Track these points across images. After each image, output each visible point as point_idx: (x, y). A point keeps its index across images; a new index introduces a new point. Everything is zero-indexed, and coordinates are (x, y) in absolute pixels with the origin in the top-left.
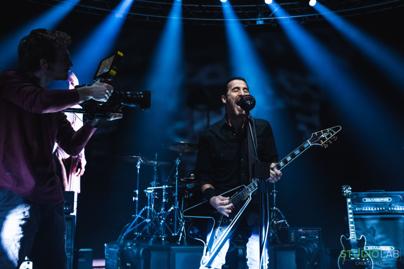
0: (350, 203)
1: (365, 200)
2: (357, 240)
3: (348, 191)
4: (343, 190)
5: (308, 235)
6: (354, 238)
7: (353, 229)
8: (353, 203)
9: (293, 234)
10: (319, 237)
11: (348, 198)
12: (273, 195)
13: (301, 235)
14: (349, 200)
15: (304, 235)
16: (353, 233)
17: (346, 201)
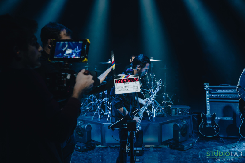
0: (208, 94)
1: (218, 91)
2: (211, 116)
3: (207, 86)
4: (204, 85)
5: (183, 111)
6: (209, 115)
7: (209, 109)
8: (209, 94)
9: (174, 111)
10: (189, 112)
11: (207, 91)
12: (164, 86)
13: (179, 111)
14: (207, 92)
15: (180, 111)
16: (209, 111)
17: (206, 92)
